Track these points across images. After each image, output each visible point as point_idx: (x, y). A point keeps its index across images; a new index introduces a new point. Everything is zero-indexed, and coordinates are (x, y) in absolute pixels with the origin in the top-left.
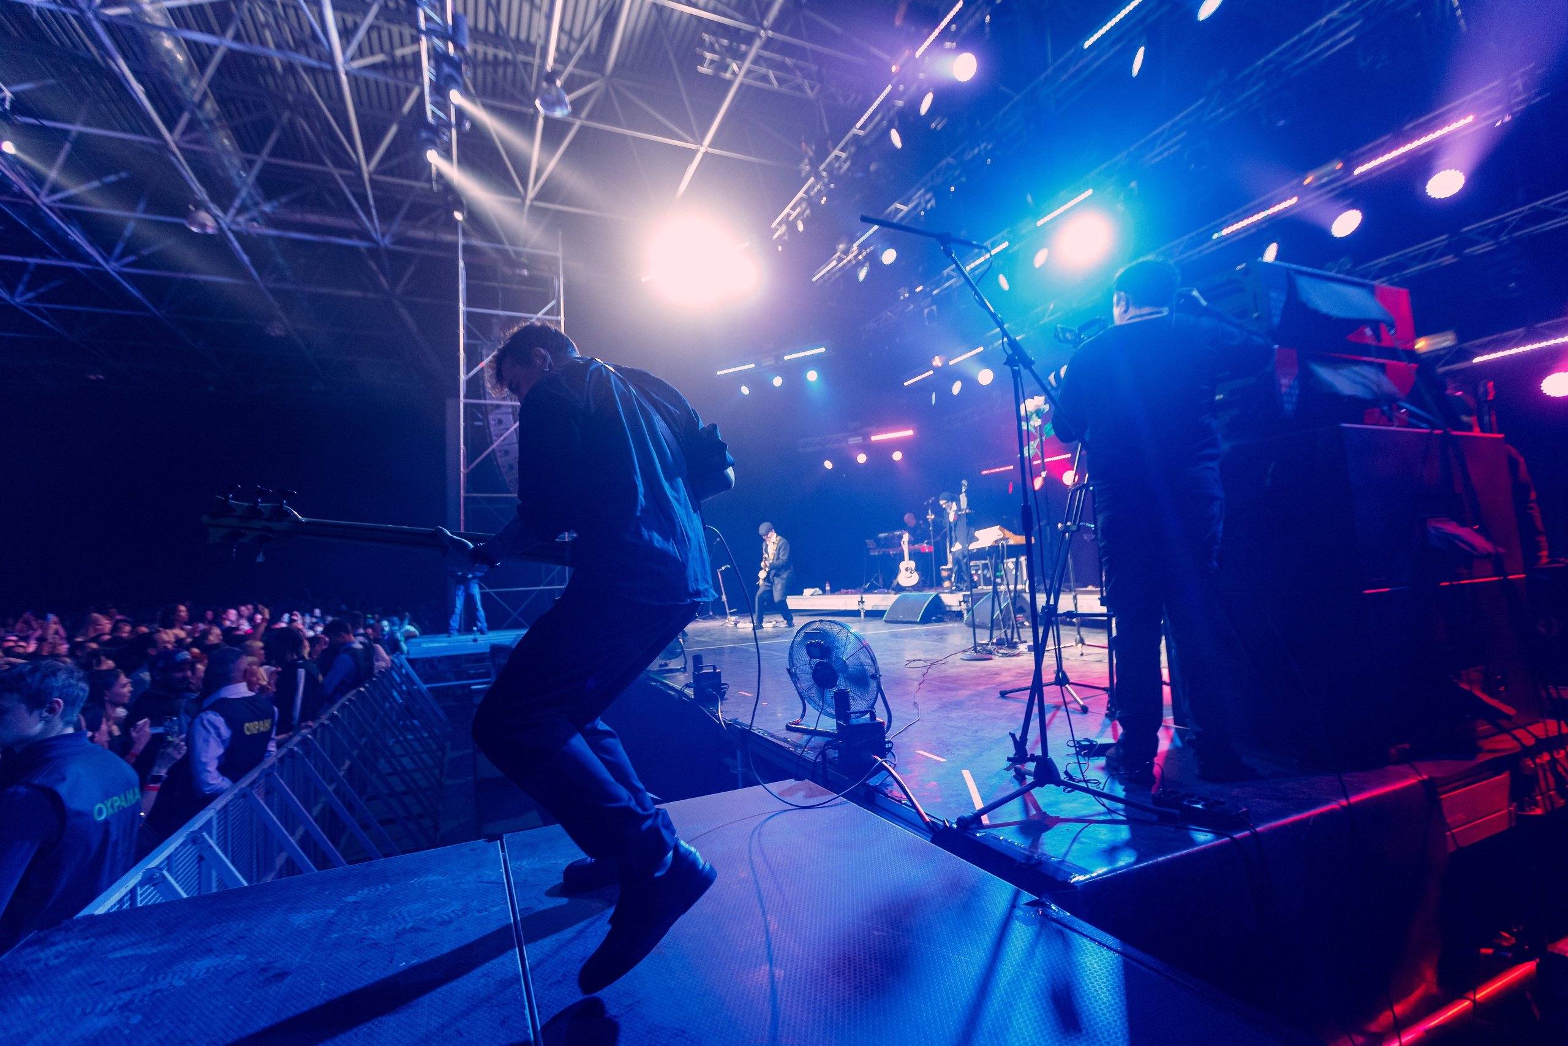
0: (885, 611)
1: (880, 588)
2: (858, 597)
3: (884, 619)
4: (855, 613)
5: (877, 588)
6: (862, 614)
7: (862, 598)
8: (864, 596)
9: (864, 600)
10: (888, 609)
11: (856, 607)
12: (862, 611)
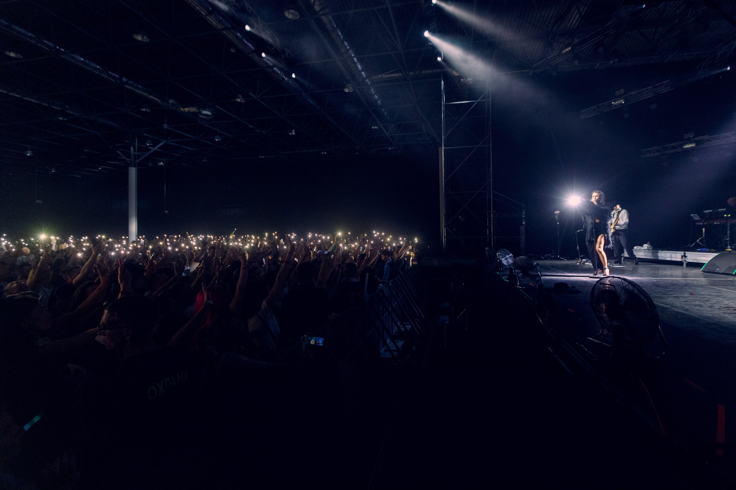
0: (705, 264)
1: (703, 247)
2: (682, 253)
3: (702, 269)
4: (679, 264)
5: (700, 247)
6: (685, 264)
7: (685, 254)
8: (687, 252)
9: (686, 255)
10: (706, 262)
11: (680, 260)
12: (684, 262)
